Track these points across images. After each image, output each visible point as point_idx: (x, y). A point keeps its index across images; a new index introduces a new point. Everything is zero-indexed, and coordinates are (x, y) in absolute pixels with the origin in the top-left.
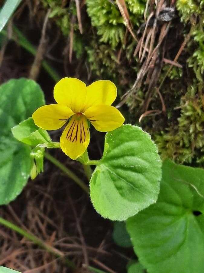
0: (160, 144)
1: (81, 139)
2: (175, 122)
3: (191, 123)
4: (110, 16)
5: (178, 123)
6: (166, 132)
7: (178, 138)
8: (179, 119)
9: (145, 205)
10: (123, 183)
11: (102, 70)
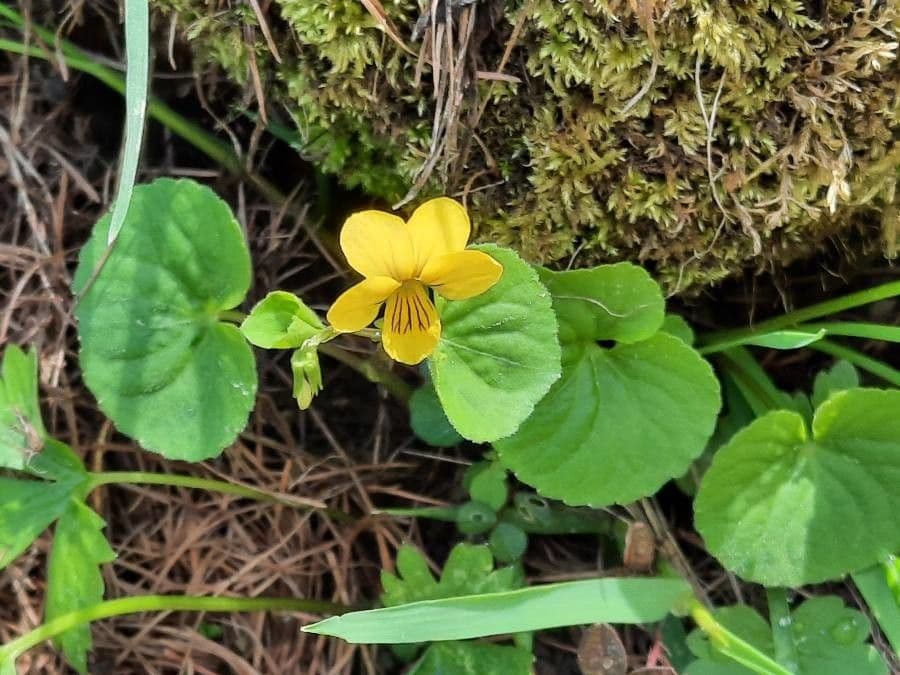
0: (504, 237)
1: (420, 323)
2: (526, 185)
3: (561, 180)
4: (345, 19)
5: (531, 186)
6: (510, 209)
7: (539, 217)
8: (531, 179)
9: (543, 389)
10: (487, 362)
11: (333, 117)
